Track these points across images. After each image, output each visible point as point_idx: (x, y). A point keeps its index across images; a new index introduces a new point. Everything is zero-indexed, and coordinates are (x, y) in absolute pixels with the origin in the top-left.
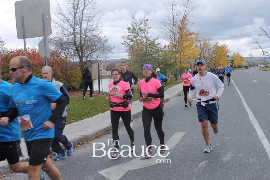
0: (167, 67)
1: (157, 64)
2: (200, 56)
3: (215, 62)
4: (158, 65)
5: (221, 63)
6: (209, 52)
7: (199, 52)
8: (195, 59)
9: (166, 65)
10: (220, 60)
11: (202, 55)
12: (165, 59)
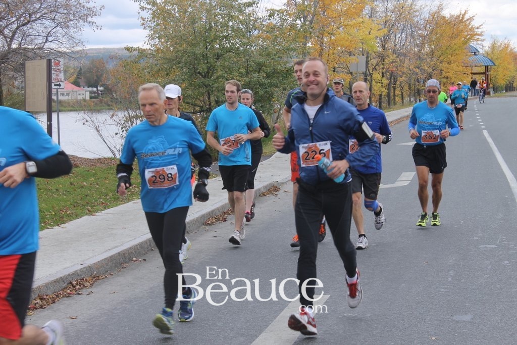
0: (275, 81)
1: (243, 71)
2: (384, 47)
3: (430, 70)
4: (247, 73)
5: (450, 75)
6: (412, 37)
7: (381, 34)
8: (367, 57)
9: (273, 73)
10: (449, 63)
11: (390, 45)
12: (268, 55)
